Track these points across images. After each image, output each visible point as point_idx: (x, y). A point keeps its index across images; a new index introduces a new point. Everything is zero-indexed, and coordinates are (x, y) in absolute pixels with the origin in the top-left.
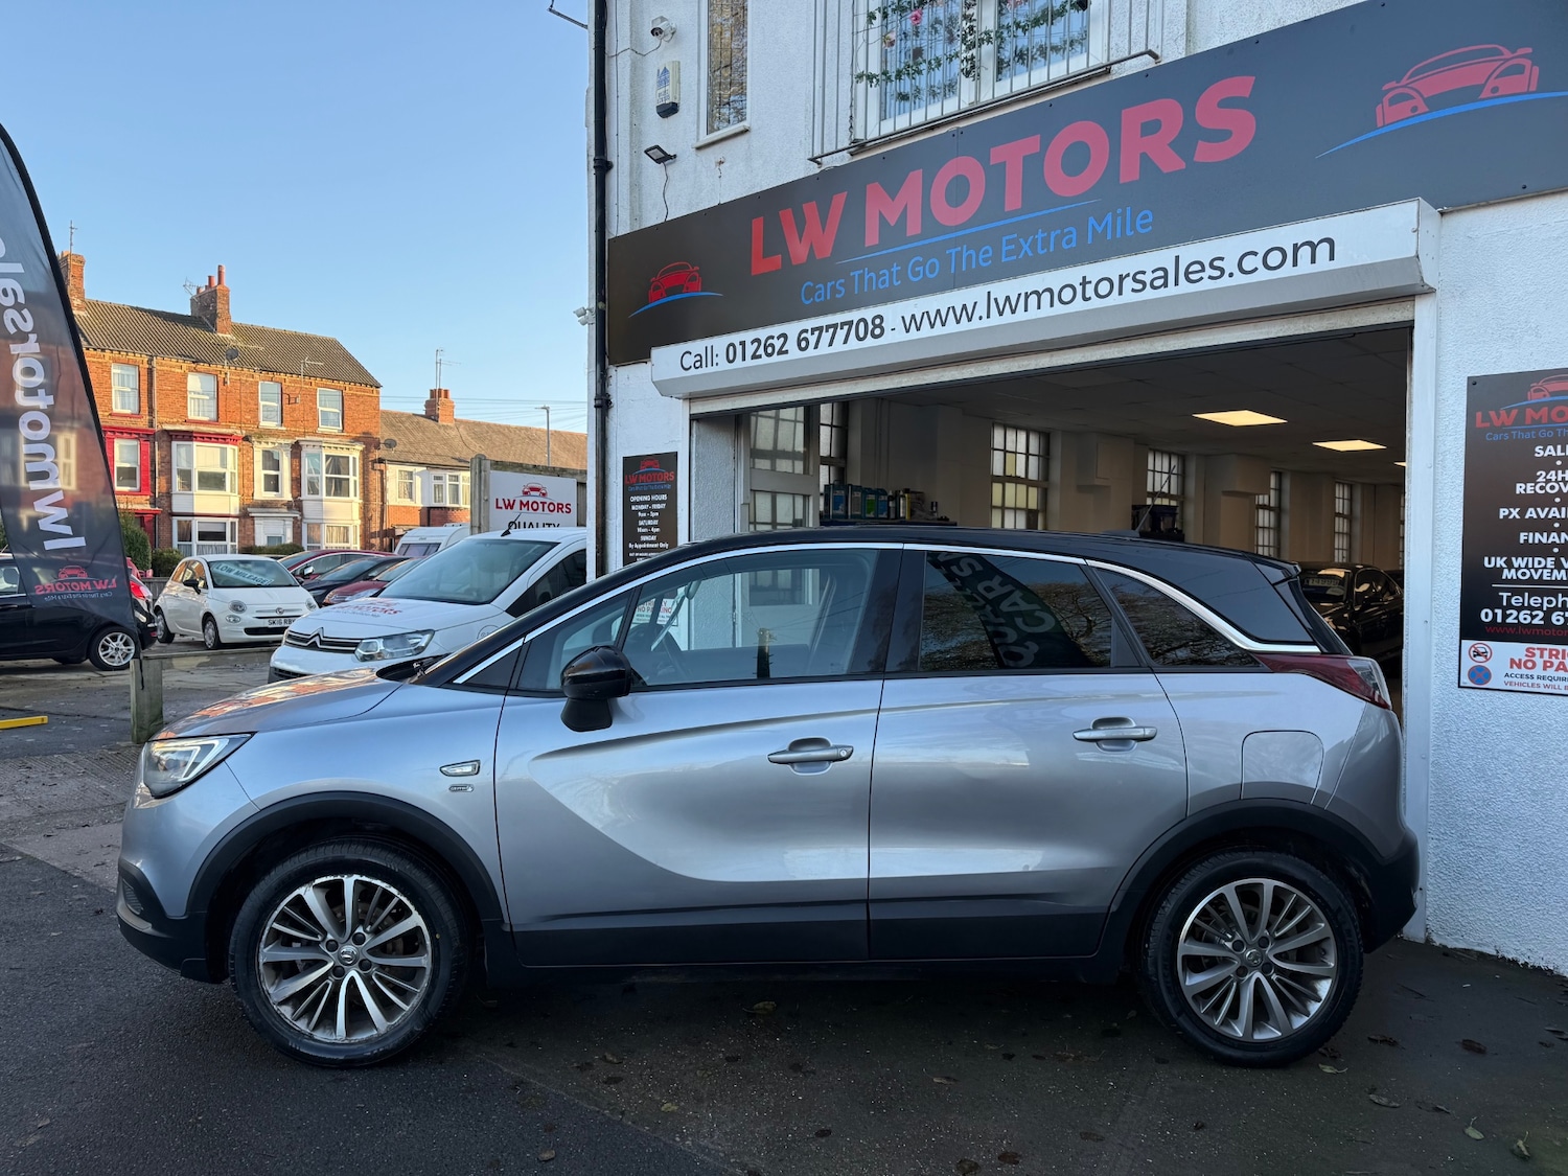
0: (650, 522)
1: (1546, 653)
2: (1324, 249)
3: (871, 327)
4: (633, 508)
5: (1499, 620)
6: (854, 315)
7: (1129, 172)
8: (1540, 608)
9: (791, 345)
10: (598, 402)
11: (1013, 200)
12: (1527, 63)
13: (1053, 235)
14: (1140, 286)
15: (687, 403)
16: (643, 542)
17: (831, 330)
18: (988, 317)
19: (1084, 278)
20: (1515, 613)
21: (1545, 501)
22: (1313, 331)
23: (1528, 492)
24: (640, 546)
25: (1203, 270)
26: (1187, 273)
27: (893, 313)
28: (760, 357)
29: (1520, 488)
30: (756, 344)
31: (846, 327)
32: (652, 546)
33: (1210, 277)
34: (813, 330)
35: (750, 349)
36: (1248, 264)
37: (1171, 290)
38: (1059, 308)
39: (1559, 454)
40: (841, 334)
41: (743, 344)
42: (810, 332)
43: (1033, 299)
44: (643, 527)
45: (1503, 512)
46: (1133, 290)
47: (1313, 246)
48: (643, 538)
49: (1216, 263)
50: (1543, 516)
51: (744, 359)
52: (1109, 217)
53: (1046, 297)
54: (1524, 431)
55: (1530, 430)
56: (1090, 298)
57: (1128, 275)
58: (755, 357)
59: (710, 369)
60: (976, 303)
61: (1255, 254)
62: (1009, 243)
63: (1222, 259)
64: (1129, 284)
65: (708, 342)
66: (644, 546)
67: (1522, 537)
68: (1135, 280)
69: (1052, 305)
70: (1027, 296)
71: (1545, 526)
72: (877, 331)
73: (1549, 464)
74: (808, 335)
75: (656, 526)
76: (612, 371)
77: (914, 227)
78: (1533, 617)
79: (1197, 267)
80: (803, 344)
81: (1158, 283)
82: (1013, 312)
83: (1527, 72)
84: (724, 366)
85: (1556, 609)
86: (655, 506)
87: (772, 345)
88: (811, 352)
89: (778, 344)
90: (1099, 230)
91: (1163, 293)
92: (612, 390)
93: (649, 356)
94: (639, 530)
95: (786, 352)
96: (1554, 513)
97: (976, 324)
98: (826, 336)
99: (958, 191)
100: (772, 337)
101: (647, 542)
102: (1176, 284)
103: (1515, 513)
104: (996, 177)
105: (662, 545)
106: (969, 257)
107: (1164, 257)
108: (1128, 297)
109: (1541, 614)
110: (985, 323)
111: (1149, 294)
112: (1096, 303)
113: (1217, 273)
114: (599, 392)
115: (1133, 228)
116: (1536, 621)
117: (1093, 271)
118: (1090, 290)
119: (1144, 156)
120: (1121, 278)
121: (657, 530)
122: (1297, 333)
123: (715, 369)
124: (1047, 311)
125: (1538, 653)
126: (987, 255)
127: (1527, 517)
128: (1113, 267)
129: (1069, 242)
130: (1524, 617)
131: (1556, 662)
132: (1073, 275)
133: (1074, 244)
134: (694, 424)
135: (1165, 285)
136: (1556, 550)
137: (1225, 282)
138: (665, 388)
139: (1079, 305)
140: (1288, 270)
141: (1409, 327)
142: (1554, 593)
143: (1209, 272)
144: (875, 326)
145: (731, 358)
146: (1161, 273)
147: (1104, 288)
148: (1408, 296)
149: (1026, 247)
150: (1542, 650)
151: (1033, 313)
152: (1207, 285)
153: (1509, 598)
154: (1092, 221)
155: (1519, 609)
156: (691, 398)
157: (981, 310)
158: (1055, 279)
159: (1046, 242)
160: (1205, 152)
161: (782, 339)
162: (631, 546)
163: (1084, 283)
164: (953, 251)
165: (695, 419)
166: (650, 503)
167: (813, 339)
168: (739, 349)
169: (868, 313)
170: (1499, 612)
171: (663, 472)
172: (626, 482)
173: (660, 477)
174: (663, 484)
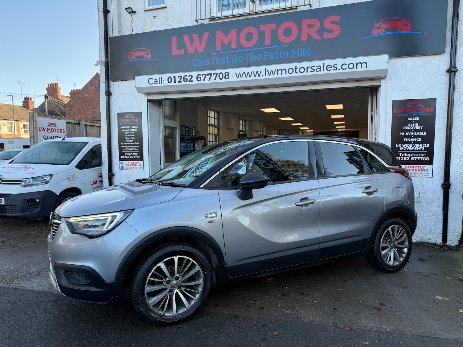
0: (130, 135)
1: (410, 167)
2: (364, 65)
3: (224, 75)
4: (123, 130)
5: (399, 159)
6: (218, 71)
7: (304, 38)
8: (409, 157)
9: (194, 79)
10: (107, 93)
11: (268, 41)
12: (409, 23)
13: (281, 53)
14: (313, 70)
15: (146, 96)
16: (127, 142)
17: (210, 75)
18: (265, 75)
19: (296, 67)
20: (403, 158)
21: (410, 131)
22: (355, 86)
23: (406, 129)
24: (126, 144)
25: (331, 67)
26: (327, 68)
27: (232, 72)
28: (182, 82)
29: (404, 128)
30: (180, 78)
31: (215, 75)
32: (132, 143)
33: (333, 70)
34: (203, 75)
35: (178, 79)
36: (344, 67)
37: (322, 72)
38: (288, 75)
39: (413, 120)
40: (213, 77)
41: (174, 77)
42: (201, 75)
43: (280, 72)
44: (127, 137)
45: (400, 134)
46: (311, 71)
47: (362, 64)
48: (127, 141)
49: (335, 66)
50: (409, 134)
51: (175, 82)
52: (298, 50)
53: (284, 71)
54: (406, 114)
55: (407, 114)
56: (298, 73)
57: (309, 67)
58: (179, 82)
59: (161, 85)
60: (261, 71)
61: (346, 64)
62: (266, 54)
63: (337, 65)
64: (309, 69)
65: (160, 76)
66: (128, 143)
67: (405, 139)
68: (311, 68)
69: (286, 74)
70: (278, 70)
71: (410, 137)
72: (227, 77)
73: (411, 122)
74: (201, 76)
75: (133, 137)
76: (111, 83)
77: (234, 46)
78: (407, 159)
79: (329, 67)
80: (199, 79)
81: (318, 70)
82: (273, 75)
83: (409, 25)
84: (166, 83)
85: (412, 156)
86: (133, 130)
87: (187, 79)
88: (202, 82)
89: (189, 78)
90: (295, 53)
91: (319, 73)
92: (111, 90)
93: (133, 79)
94: (126, 138)
95: (192, 81)
96: (412, 134)
97: (261, 77)
98: (208, 77)
99: (249, 37)
100: (187, 76)
101: (129, 142)
102: (324, 71)
103: (403, 134)
104: (262, 34)
105: (136, 143)
106: (253, 57)
107: (320, 63)
108: (309, 73)
109: (409, 158)
110: (264, 77)
111: (315, 73)
112: (299, 74)
113: (335, 69)
114: (107, 90)
115: (305, 54)
116: (408, 160)
117: (299, 65)
118: (298, 70)
119: (308, 34)
120: (307, 68)
121: (134, 138)
122: (350, 86)
123: (163, 85)
124: (284, 75)
125: (408, 167)
126: (259, 57)
127: (406, 135)
128: (305, 64)
129: (286, 56)
130: (405, 159)
131: (412, 169)
132: (293, 65)
133: (287, 57)
134: (149, 103)
135: (320, 71)
136: (412, 143)
137: (337, 71)
138: (139, 90)
139: (294, 74)
140: (355, 69)
141: (379, 86)
142: (412, 153)
143: (333, 68)
144: (226, 75)
145: (170, 81)
146: (319, 67)
147: (302, 70)
148: (379, 79)
149: (272, 56)
150: (409, 166)
151: (280, 75)
152: (332, 72)
153: (402, 154)
154: (293, 51)
155: (404, 157)
156: (147, 94)
157: (263, 73)
158: (287, 66)
159: (278, 55)
160: (326, 35)
161: (190, 77)
162: (122, 143)
163: (296, 68)
164: (248, 55)
165: (148, 101)
166: (130, 129)
167: (203, 78)
168: (173, 79)
169: (224, 71)
170: (399, 158)
171: (136, 119)
172: (119, 122)
173: (134, 120)
174: (136, 123)
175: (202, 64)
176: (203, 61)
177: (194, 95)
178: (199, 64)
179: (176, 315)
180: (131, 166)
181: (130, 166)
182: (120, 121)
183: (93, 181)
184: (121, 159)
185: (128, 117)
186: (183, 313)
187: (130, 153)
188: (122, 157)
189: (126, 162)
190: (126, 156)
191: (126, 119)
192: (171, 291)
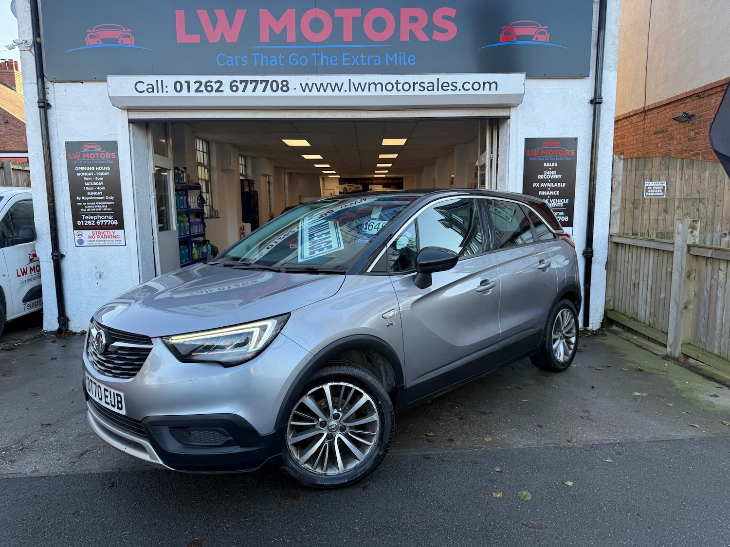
0: (95, 184)
2: (493, 85)
3: (280, 86)
4: (78, 174)
6: (270, 78)
7: (405, 37)
9: (226, 87)
10: (42, 104)
11: (348, 36)
12: (546, 32)
13: (369, 57)
14: (422, 89)
15: (126, 112)
16: (90, 196)
17: (254, 84)
18: (350, 91)
19: (397, 81)
21: (546, 181)
22: (476, 116)
23: (542, 178)
24: (88, 198)
25: (449, 86)
26: (442, 86)
27: (295, 81)
28: (202, 91)
29: (540, 177)
30: (198, 84)
31: (264, 84)
32: (100, 198)
33: (451, 89)
34: (241, 82)
35: (193, 87)
36: (467, 86)
37: (435, 92)
38: (385, 93)
39: (551, 166)
40: (261, 87)
41: (188, 82)
42: (239, 82)
43: (373, 86)
44: (88, 186)
45: (534, 185)
46: (419, 90)
47: (490, 84)
48: (89, 193)
49: (454, 84)
50: (545, 186)
51: (189, 91)
52: (396, 54)
53: (379, 86)
54: (541, 157)
55: (543, 157)
56: (400, 90)
57: (417, 83)
58: (197, 91)
59: (160, 94)
60: (343, 83)
61: (469, 83)
62: (346, 56)
63: (456, 83)
64: (417, 87)
65: (160, 78)
66: (90, 198)
67: (540, 193)
68: (420, 86)
69: (382, 91)
70: (370, 84)
71: (545, 189)
72: (285, 88)
73: (547, 169)
74: (238, 84)
75: (100, 186)
76: (49, 85)
77: (291, 37)
79: (446, 84)
80: (234, 88)
81: (430, 88)
82: (363, 91)
83: (546, 34)
84: (172, 93)
86: (100, 174)
87: (212, 87)
88: (240, 93)
89: (216, 86)
90: (392, 59)
91: (431, 93)
92: (49, 97)
93: (104, 80)
94: (87, 188)
95: (222, 91)
96: (548, 185)
97: (342, 93)
98: (250, 87)
99: (317, 25)
100: (211, 82)
101: (93, 196)
102: (438, 90)
103: (538, 184)
104: (338, 23)
105: (108, 198)
106: (325, 59)
107: (433, 78)
108: (417, 92)
110: (348, 94)
111: (426, 92)
112: (402, 93)
113: (454, 88)
114: (41, 97)
115: (407, 61)
117: (402, 79)
118: (400, 87)
119: (410, 31)
120: (414, 84)
121: (104, 188)
122: (470, 116)
123: (165, 94)
124: (379, 93)
126: (335, 60)
127: (541, 186)
128: (411, 78)
129: (377, 62)
132: (393, 78)
133: (379, 63)
134: (131, 124)
135: (433, 90)
136: (549, 197)
137: (457, 92)
138: (115, 101)
139: (394, 92)
140: (481, 92)
141: (509, 117)
143: (451, 87)
144: (283, 86)
145: (178, 89)
146: (431, 85)
147: (406, 87)
148: (508, 107)
149: (355, 60)
151: (373, 93)
152: (450, 92)
154: (388, 55)
156: (129, 109)
157: (346, 87)
158: (384, 79)
159: (365, 60)
160: (437, 36)
161: (218, 84)
162: (78, 198)
163: (397, 83)
164: (315, 55)
165: (131, 121)
166: (95, 171)
167: (241, 87)
168: (185, 86)
169: (279, 78)
171: (105, 153)
172: (70, 158)
173: (103, 156)
174: (106, 160)
175: (234, 63)
176: (236, 58)
177: (221, 114)
178: (230, 63)
179: (345, 471)
180: (99, 239)
181: (96, 239)
182: (72, 156)
183: (21, 269)
184: (76, 227)
185: (90, 149)
186: (355, 468)
187: (96, 215)
188: (79, 223)
189: (89, 233)
190: (88, 220)
191: (86, 153)
192: (330, 437)
